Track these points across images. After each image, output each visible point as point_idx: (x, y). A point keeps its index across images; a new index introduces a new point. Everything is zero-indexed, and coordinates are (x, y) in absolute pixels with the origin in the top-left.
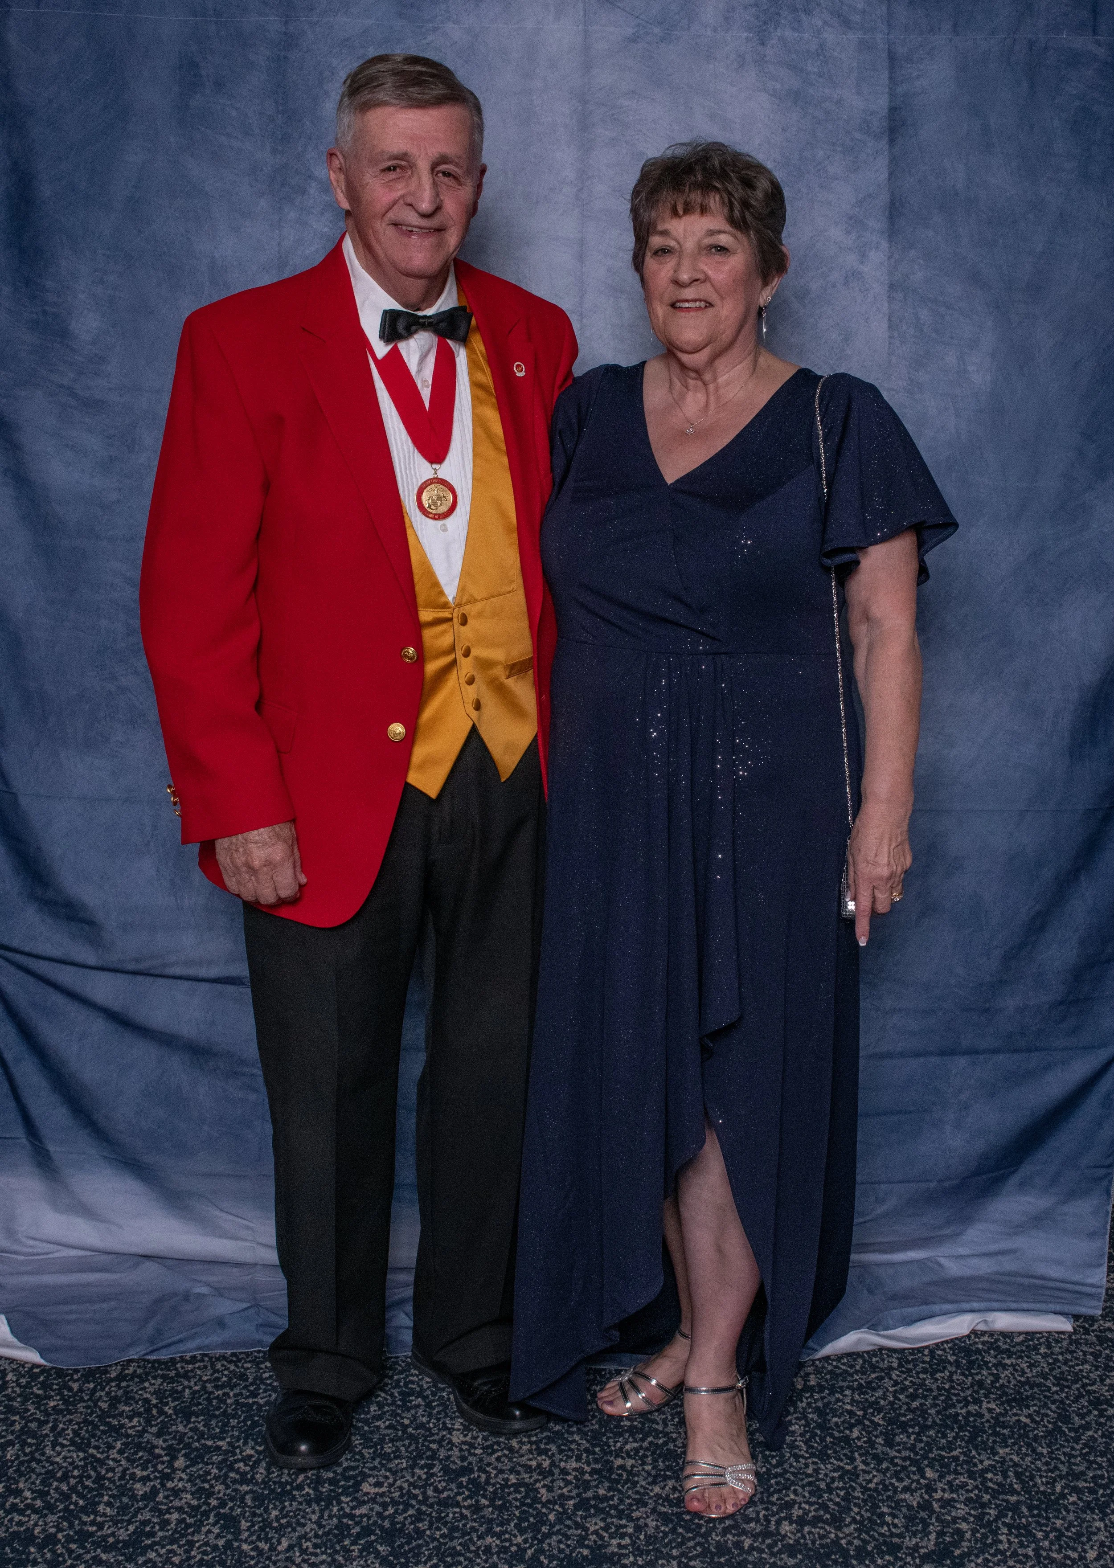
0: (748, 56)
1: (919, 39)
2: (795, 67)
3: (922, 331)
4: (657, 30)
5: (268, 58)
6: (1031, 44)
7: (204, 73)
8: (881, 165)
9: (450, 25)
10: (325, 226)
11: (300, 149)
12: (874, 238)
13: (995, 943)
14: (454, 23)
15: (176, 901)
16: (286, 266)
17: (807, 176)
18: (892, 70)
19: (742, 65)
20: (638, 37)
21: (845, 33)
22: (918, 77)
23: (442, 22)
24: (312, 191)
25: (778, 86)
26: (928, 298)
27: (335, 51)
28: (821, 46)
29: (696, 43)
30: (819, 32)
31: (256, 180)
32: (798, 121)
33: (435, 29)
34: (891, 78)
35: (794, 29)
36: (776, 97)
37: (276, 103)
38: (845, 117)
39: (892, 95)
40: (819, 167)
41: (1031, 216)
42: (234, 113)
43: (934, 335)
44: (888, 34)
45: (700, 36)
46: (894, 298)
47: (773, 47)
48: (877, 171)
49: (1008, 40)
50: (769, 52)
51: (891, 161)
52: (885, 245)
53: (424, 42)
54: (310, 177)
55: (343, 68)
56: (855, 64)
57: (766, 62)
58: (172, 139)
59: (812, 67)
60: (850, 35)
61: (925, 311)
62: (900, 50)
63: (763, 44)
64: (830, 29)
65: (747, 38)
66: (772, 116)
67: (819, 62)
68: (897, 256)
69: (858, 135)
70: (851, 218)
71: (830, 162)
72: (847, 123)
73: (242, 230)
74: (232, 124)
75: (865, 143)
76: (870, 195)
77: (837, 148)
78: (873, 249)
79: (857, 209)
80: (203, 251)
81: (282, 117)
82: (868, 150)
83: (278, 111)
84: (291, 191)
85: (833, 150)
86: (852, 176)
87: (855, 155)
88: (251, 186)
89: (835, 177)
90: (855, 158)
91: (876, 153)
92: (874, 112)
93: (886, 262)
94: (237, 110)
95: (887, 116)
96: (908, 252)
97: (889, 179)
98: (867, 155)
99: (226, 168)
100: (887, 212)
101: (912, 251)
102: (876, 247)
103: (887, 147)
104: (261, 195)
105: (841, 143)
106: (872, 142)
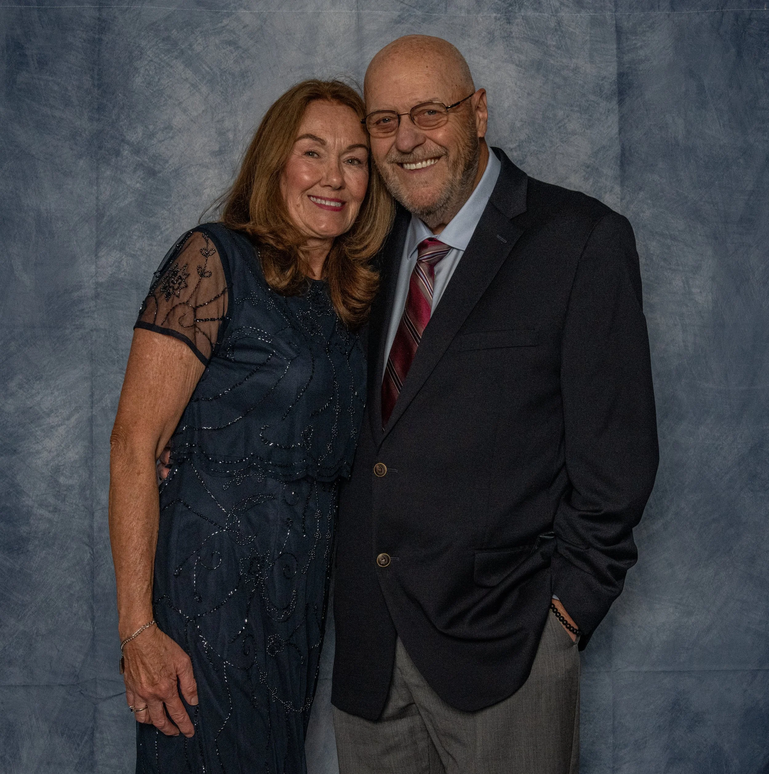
0: (497, 34)
1: (642, 15)
2: (537, 41)
3: (652, 260)
4: (419, 13)
5: (85, 41)
6: (737, 16)
7: (28, 53)
8: (614, 119)
9: (242, 11)
10: (137, 182)
11: (114, 117)
12: (608, 184)
14: (245, 9)
16: (104, 217)
17: (549, 132)
18: (619, 40)
19: (492, 40)
20: (403, 19)
21: (579, 12)
22: (641, 47)
23: (235, 8)
24: (126, 153)
25: (523, 58)
26: (656, 233)
27: (143, 33)
28: (559, 23)
29: (452, 24)
30: (557, 11)
31: (76, 144)
32: (541, 87)
33: (229, 15)
34: (618, 48)
35: (536, 9)
36: (521, 67)
37: (92, 77)
38: (580, 82)
39: (620, 63)
40: (560, 125)
41: (741, 161)
42: (56, 88)
43: (662, 263)
44: (616, 11)
45: (455, 17)
47: (517, 25)
48: (609, 127)
49: (717, 13)
50: (515, 29)
52: (617, 189)
53: (220, 25)
54: (123, 140)
55: (150, 48)
56: (588, 38)
57: (513, 37)
59: (552, 42)
60: (583, 14)
61: (654, 243)
62: (626, 25)
63: (509, 23)
64: (567, 10)
65: (495, 18)
66: (518, 83)
67: (557, 37)
68: (628, 198)
69: (592, 97)
70: (588, 167)
71: (569, 120)
72: (583, 87)
73: (64, 187)
74: (54, 97)
75: (598, 104)
76: (604, 147)
77: (575, 108)
78: (608, 192)
79: (593, 159)
80: (30, 205)
81: (98, 89)
82: (601, 109)
83: (94, 85)
84: (107, 153)
85: (571, 110)
86: (589, 131)
87: (590, 114)
88: (72, 149)
89: (574, 133)
90: (590, 116)
91: (608, 112)
92: (605, 77)
93: (619, 203)
94: (58, 84)
95: (616, 81)
96: (638, 193)
97: (620, 133)
98: (601, 114)
99: (49, 134)
100: (619, 162)
101: (642, 193)
102: (611, 191)
103: (617, 106)
104: (80, 156)
105: (578, 103)
106: (605, 103)
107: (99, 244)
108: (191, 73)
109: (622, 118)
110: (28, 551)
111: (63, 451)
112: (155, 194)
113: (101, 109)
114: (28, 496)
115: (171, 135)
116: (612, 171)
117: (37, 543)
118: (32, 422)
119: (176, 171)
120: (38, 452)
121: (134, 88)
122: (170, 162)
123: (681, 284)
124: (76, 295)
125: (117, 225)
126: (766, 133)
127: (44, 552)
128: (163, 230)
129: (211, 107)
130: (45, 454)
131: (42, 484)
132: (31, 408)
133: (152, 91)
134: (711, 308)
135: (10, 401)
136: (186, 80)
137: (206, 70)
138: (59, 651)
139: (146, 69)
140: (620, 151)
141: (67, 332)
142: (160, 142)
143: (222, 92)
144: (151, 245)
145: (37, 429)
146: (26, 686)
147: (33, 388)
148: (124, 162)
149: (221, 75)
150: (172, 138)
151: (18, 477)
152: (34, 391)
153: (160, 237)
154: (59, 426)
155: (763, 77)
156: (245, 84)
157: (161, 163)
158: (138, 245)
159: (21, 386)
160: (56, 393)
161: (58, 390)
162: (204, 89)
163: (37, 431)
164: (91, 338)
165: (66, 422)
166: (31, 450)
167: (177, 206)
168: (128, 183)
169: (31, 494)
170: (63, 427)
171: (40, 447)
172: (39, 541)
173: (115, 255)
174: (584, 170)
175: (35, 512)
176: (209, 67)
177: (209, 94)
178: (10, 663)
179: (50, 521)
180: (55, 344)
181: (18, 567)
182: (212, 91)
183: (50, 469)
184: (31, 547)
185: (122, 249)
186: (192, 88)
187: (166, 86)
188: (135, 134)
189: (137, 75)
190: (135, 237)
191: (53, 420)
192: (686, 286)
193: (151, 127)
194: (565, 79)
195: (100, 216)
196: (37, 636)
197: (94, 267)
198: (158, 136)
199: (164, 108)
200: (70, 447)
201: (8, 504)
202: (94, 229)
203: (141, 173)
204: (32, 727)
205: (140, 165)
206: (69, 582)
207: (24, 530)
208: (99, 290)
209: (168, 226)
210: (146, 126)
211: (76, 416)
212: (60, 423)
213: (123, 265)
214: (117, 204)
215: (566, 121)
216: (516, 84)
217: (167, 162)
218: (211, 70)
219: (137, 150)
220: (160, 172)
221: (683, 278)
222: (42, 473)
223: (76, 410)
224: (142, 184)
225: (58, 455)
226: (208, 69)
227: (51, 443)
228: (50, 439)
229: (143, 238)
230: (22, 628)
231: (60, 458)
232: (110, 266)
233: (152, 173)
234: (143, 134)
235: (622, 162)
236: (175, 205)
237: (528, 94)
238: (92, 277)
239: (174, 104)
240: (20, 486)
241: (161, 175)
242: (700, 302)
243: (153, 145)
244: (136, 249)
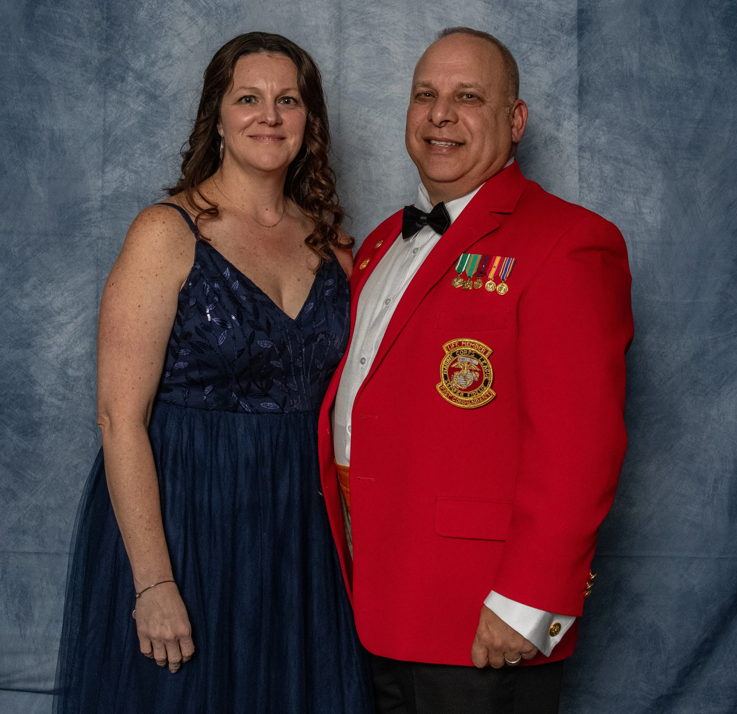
3: (606, 182)
8: (573, 53)
10: (139, 106)
11: (120, 47)
12: (568, 111)
13: (671, 664)
15: (21, 631)
16: (110, 136)
24: (130, 79)
26: (610, 157)
31: (86, 71)
32: (506, 22)
36: (489, 3)
37: (102, 11)
38: (543, 18)
40: (524, 57)
41: (691, 91)
42: (69, 20)
43: (615, 185)
46: (583, 158)
48: (569, 59)
51: (580, 51)
52: (575, 116)
54: (128, 68)
58: (22, 40)
61: (608, 167)
66: (486, 18)
68: (585, 125)
69: (554, 32)
70: (549, 96)
71: (532, 53)
72: (545, 22)
73: (75, 109)
74: (68, 29)
75: (559, 38)
76: (563, 78)
77: (537, 42)
78: (567, 120)
79: (553, 89)
80: (45, 125)
81: (107, 22)
82: (562, 43)
83: (103, 18)
84: (113, 79)
85: (535, 44)
86: (550, 63)
87: (552, 47)
88: (82, 76)
89: (537, 65)
90: (552, 49)
91: (569, 45)
92: (566, 13)
93: (577, 130)
94: (71, 17)
95: (576, 17)
96: (594, 121)
97: (579, 65)
98: (562, 47)
99: (63, 62)
100: (577, 91)
101: (598, 121)
102: (569, 118)
103: (576, 40)
104: (90, 82)
105: (541, 38)
106: (565, 37)
107: (106, 161)
108: (190, 7)
109: (582, 52)
110: (40, 434)
111: (71, 346)
112: (156, 116)
113: (109, 39)
114: (40, 385)
115: (170, 62)
116: (571, 100)
117: (48, 427)
118: (44, 320)
119: (175, 95)
120: (49, 347)
121: (139, 20)
122: (170, 87)
123: (632, 205)
124: (84, 206)
125: (120, 145)
126: (715, 66)
127: (54, 435)
128: (162, 149)
129: (207, 38)
130: (55, 348)
131: (53, 375)
132: (43, 307)
133: (154, 24)
134: (659, 227)
135: (25, 301)
136: (185, 13)
137: (202, 5)
138: (66, 523)
139: (149, 4)
140: (578, 81)
141: (77, 239)
142: (161, 69)
143: (217, 25)
144: (151, 162)
145: (48, 326)
146: (38, 553)
147: (45, 289)
148: (129, 87)
149: (216, 9)
150: (171, 65)
151: (32, 369)
152: (46, 292)
153: (159, 155)
154: (68, 323)
155: (713, 14)
156: (238, 17)
157: (162, 88)
158: (139, 163)
159: (35, 288)
160: (66, 294)
161: (67, 292)
162: (201, 22)
163: (48, 328)
164: (97, 245)
165: (75, 321)
166: (43, 345)
167: (175, 127)
168: (131, 107)
169: (43, 384)
170: (72, 325)
171: (51, 342)
172: (50, 425)
173: (119, 171)
174: (545, 99)
175: (46, 400)
176: (206, 3)
177: (205, 26)
178: (24, 532)
179: (59, 408)
180: (66, 250)
181: (31, 448)
182: (208, 23)
183: (60, 362)
184: (42, 431)
185: (125, 166)
186: (190, 21)
187: (167, 19)
188: (138, 62)
189: (141, 9)
190: (137, 155)
191: (62, 318)
192: (637, 207)
193: (153, 56)
194: (529, 15)
195: (107, 135)
196: (48, 509)
197: (100, 181)
198: (158, 64)
199: (165, 38)
200: (78, 343)
201: (23, 392)
202: (101, 148)
203: (143, 97)
204: (43, 588)
205: (143, 90)
206: (76, 463)
207: (36, 415)
208: (105, 202)
209: (166, 145)
210: (148, 55)
211: (84, 314)
212: (69, 321)
213: (126, 180)
214: (122, 125)
215: (529, 53)
216: (484, 19)
217: (167, 87)
218: (208, 4)
219: (140, 77)
220: (160, 96)
221: (635, 199)
222: (53, 366)
223: (83, 309)
224: (144, 108)
225: (67, 350)
226: (204, 4)
227: (61, 339)
228: (60, 335)
229: (144, 155)
230: (34, 502)
231: (69, 353)
232: (115, 181)
233: (153, 97)
234: (146, 62)
235: (580, 92)
236: (173, 126)
237: (495, 28)
238: (99, 190)
239: (174, 35)
240: (33, 376)
241: (160, 99)
242: (650, 221)
243: (154, 72)
244: (138, 166)
